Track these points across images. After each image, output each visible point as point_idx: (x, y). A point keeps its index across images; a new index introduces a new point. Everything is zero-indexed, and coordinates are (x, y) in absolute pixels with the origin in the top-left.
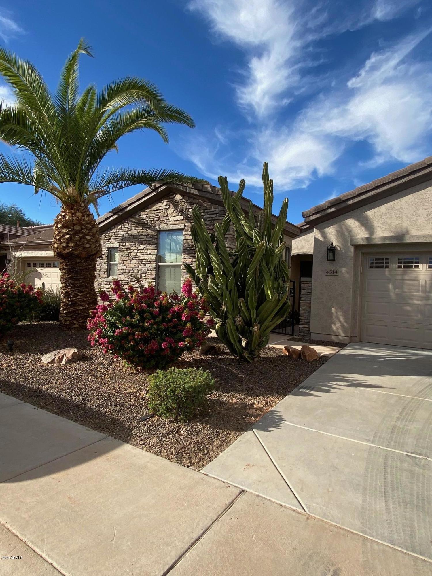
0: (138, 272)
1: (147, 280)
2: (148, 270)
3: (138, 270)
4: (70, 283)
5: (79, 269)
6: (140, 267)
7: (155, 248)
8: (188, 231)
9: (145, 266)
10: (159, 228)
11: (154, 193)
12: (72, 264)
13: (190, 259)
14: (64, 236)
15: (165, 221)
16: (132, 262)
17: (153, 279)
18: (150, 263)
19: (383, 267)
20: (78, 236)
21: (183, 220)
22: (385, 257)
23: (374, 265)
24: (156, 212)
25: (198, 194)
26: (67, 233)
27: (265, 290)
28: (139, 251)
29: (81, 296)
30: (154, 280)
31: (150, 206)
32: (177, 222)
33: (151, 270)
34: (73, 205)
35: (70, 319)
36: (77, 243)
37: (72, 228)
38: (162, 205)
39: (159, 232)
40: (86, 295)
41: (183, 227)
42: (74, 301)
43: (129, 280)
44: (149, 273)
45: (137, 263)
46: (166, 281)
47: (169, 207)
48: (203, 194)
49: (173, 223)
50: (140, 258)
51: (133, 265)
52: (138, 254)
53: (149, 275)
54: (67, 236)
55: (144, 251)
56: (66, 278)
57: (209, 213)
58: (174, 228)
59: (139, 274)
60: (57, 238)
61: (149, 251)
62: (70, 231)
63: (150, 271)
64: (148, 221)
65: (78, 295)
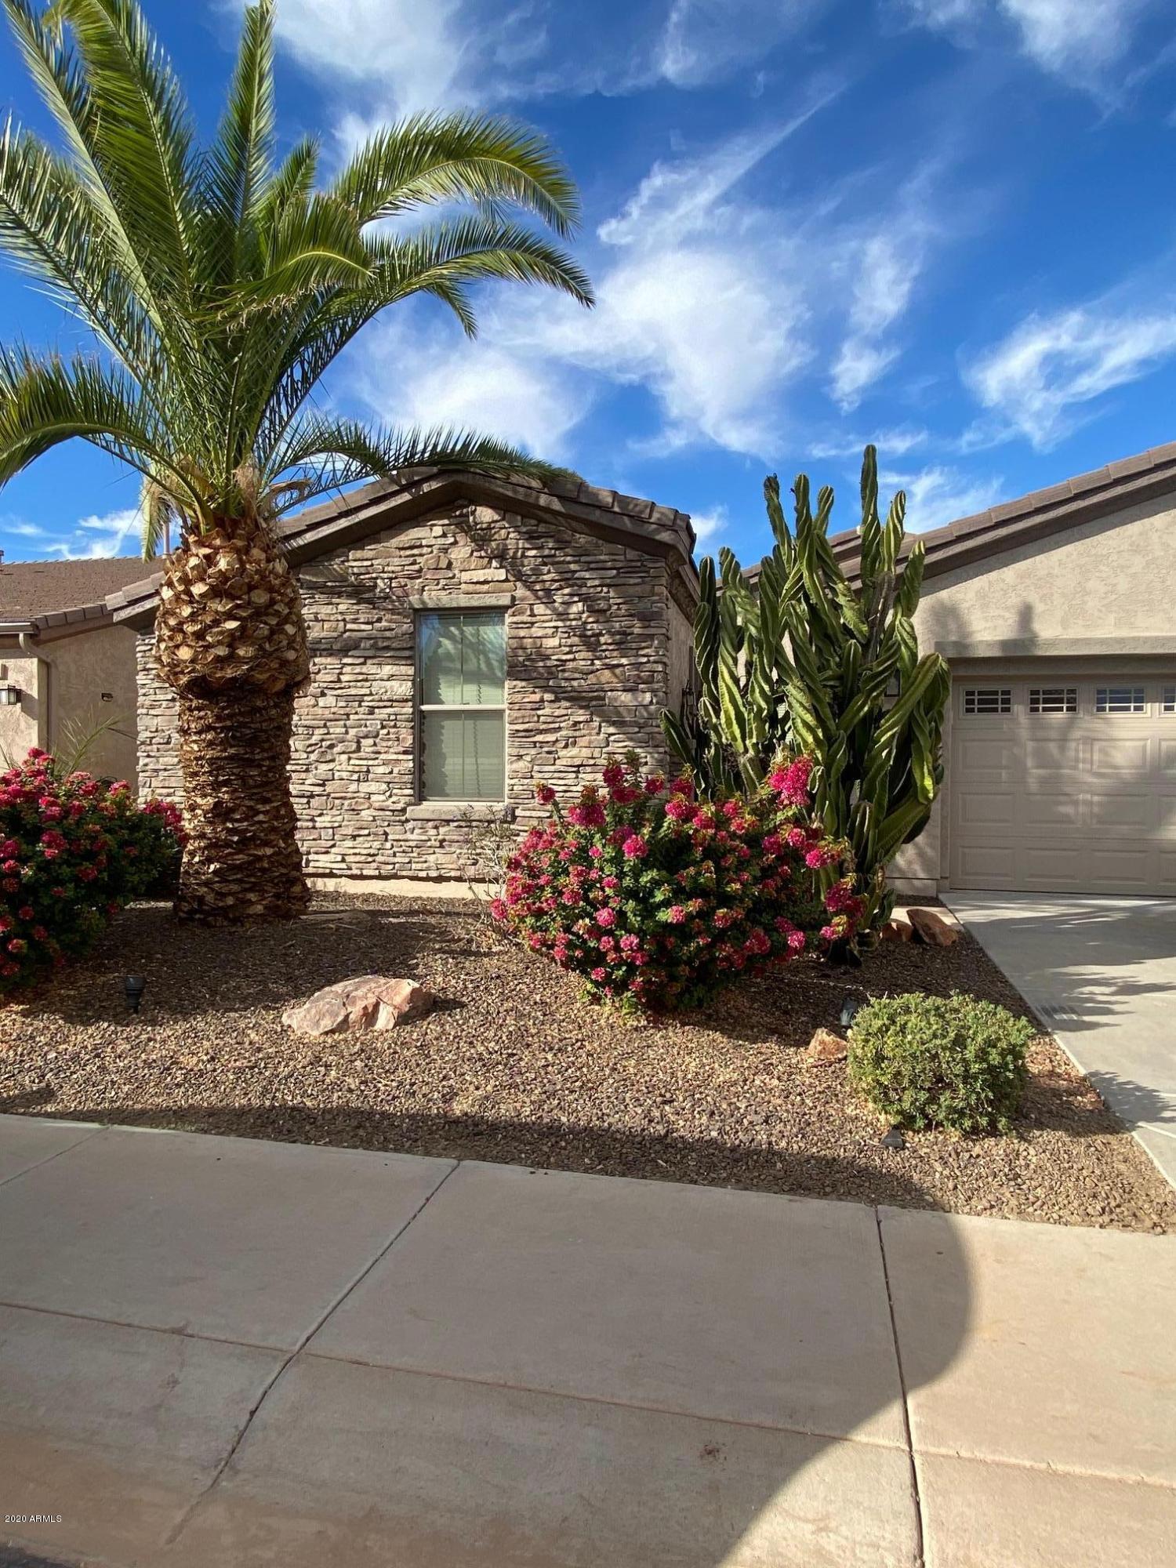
0: (347, 733)
1: (382, 756)
2: (383, 727)
3: (345, 726)
4: (233, 774)
5: (262, 731)
6: (351, 717)
7: (409, 662)
8: (522, 613)
9: (371, 713)
10: (423, 602)
11: (406, 497)
12: (241, 714)
13: (534, 693)
14: (216, 623)
15: (443, 582)
16: (322, 702)
17: (405, 753)
18: (391, 706)
19: (995, 710)
20: (266, 623)
21: (506, 580)
22: (999, 687)
23: (976, 706)
24: (408, 552)
25: (563, 510)
26: (230, 616)
28: (347, 669)
29: (265, 813)
30: (411, 757)
31: (383, 534)
32: (485, 587)
33: (395, 726)
35: (235, 887)
36: (261, 648)
37: (245, 597)
38: (431, 533)
39: (421, 614)
40: (277, 809)
41: (505, 600)
42: (246, 831)
43: (313, 757)
44: (388, 733)
45: (343, 704)
46: (443, 756)
47: (456, 543)
48: (577, 511)
49: (471, 587)
50: (353, 691)
51: (327, 712)
52: (344, 678)
53: (389, 740)
54: (232, 625)
55: (364, 669)
56: (218, 758)
57: (592, 566)
58: (475, 603)
59: (349, 737)
60: (189, 628)
61: (387, 670)
62: (238, 606)
63: (392, 730)
64: (376, 578)
65: (258, 813)
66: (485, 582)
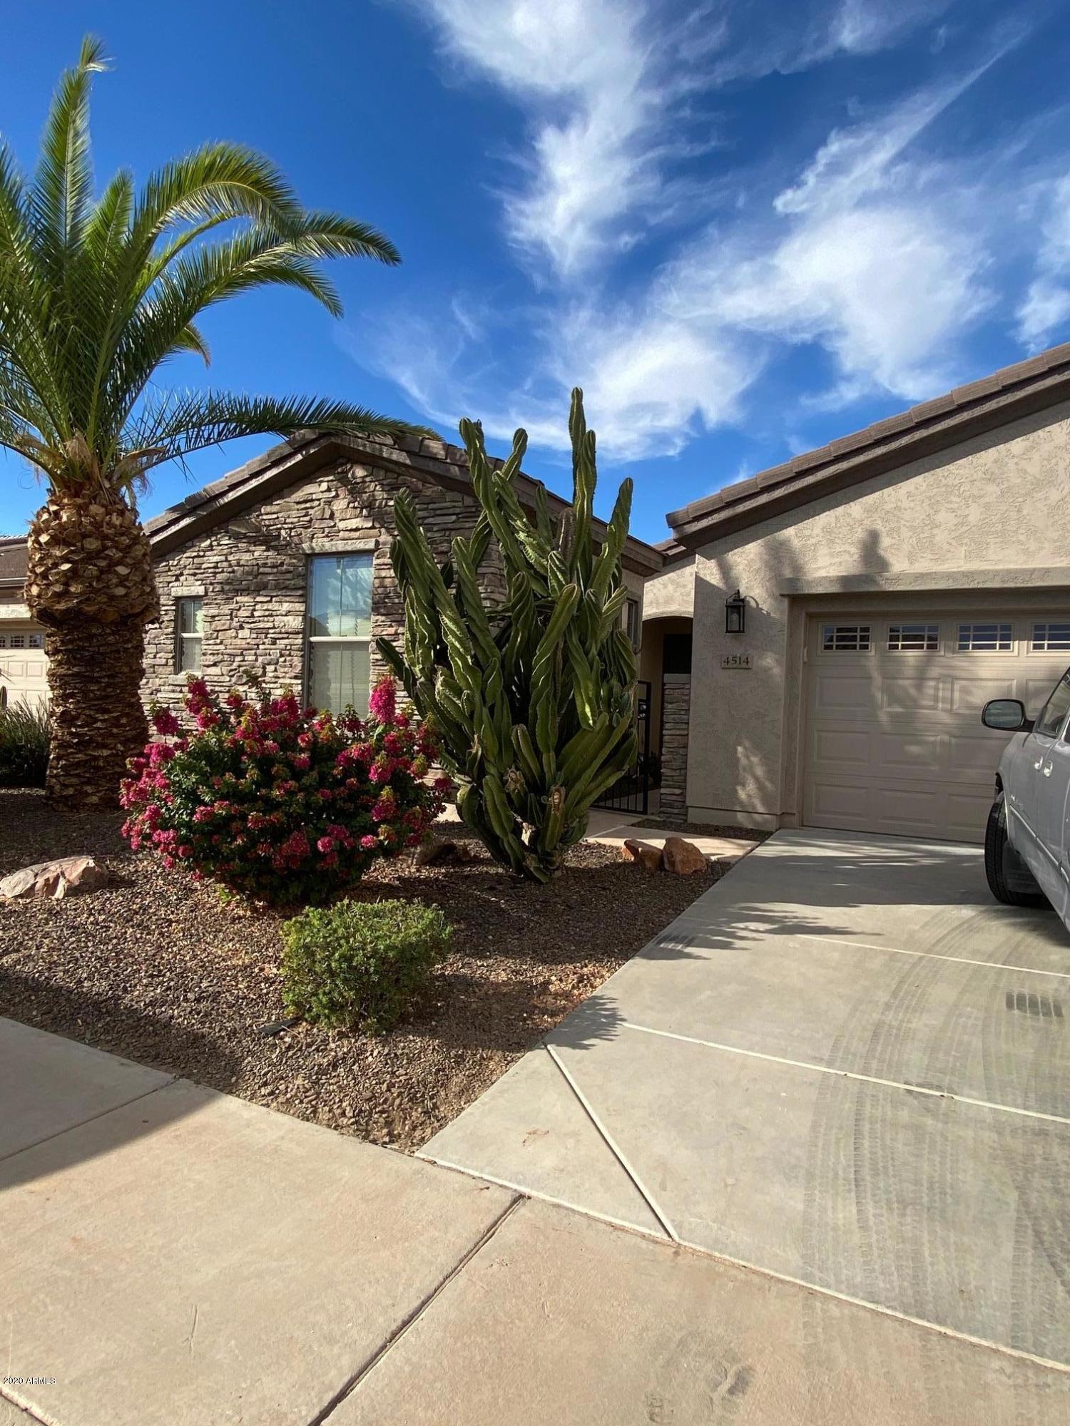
0: (256, 660)
1: (281, 681)
2: (282, 656)
3: (255, 654)
4: (76, 688)
5: (98, 653)
6: (261, 647)
7: (301, 600)
8: (384, 556)
9: (274, 643)
10: (312, 548)
11: (299, 457)
12: (80, 639)
13: (391, 626)
14: (56, 565)
15: (327, 530)
16: (241, 634)
17: (296, 677)
18: (288, 638)
19: (854, 647)
20: (95, 565)
21: (373, 527)
22: (858, 624)
23: (835, 643)
24: (303, 506)
25: (408, 462)
26: (66, 559)
27: (578, 702)
28: (258, 607)
29: (104, 721)
30: (299, 682)
31: (286, 491)
32: (356, 534)
33: (290, 655)
34: (81, 486)
35: (75, 781)
36: (91, 585)
37: (79, 544)
38: (318, 489)
39: (311, 557)
40: (117, 719)
41: (371, 545)
42: (86, 735)
43: (234, 679)
44: (285, 661)
45: (254, 636)
46: (329, 681)
47: (337, 496)
48: (421, 463)
49: (347, 534)
50: (262, 625)
51: (244, 642)
52: (256, 614)
53: (285, 666)
54: (66, 567)
55: (270, 606)
56: (65, 675)
57: (438, 512)
58: (349, 548)
59: (258, 664)
60: (39, 570)
61: (286, 607)
62: (72, 552)
63: (288, 658)
64: (280, 529)
65: (96, 721)
66: (357, 530)
